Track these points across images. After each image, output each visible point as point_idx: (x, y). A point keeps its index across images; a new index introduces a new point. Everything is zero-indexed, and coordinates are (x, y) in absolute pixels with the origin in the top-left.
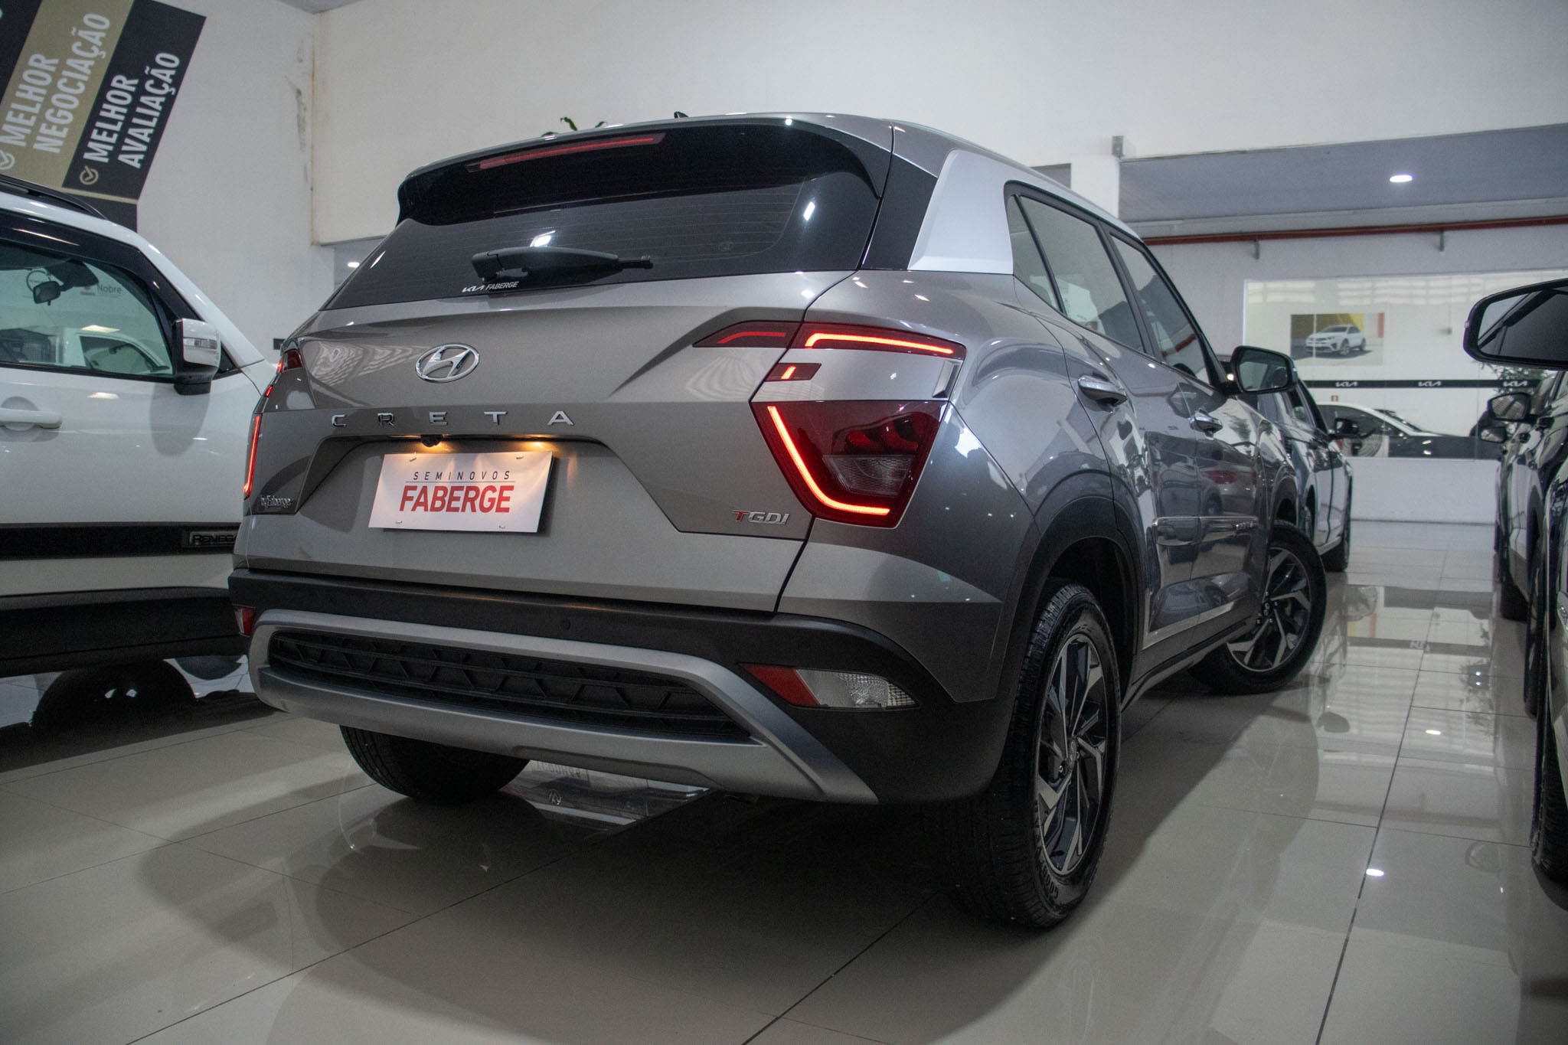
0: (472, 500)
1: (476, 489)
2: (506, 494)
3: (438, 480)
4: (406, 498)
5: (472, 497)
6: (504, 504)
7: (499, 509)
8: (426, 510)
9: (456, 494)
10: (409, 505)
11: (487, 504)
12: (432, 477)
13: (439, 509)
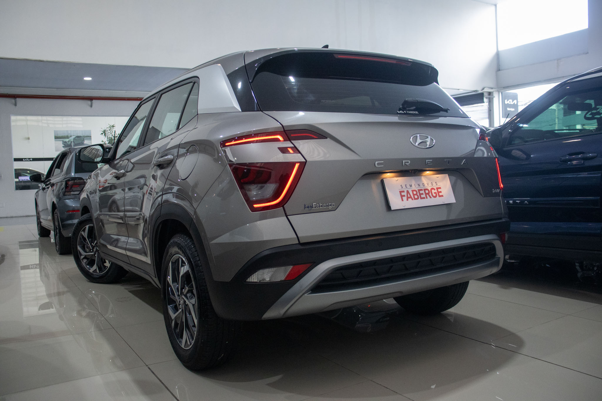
0: (428, 194)
1: (427, 189)
2: (439, 190)
3: (411, 187)
4: (402, 196)
5: (428, 193)
6: (440, 194)
7: (440, 196)
8: (412, 199)
9: (421, 192)
10: (405, 198)
11: (434, 195)
12: (408, 186)
13: (418, 198)
